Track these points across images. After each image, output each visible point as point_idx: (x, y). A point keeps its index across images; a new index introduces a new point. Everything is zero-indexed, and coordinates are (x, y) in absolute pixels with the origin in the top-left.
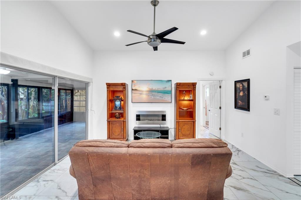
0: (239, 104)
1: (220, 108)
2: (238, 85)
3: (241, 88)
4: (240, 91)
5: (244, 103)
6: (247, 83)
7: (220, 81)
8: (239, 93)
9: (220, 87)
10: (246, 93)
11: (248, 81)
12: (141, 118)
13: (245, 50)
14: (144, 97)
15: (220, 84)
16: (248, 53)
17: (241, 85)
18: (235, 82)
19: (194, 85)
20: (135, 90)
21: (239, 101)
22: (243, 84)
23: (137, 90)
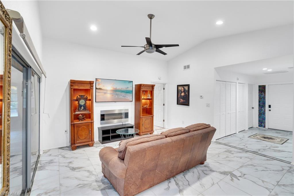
0: (181, 101)
1: (164, 105)
2: (180, 88)
3: (183, 90)
4: (182, 92)
5: (185, 101)
6: (187, 87)
7: (164, 84)
8: (181, 93)
9: (164, 89)
10: (187, 94)
11: (188, 86)
12: (106, 117)
13: (186, 64)
14: (109, 96)
15: (164, 86)
16: (188, 67)
17: (182, 88)
18: (178, 86)
19: (153, 86)
20: (100, 89)
21: (181, 99)
22: (184, 88)
23: (101, 89)
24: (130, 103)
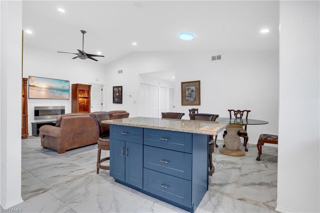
0: (116, 100)
1: (102, 104)
2: (115, 89)
3: (117, 91)
4: (117, 93)
5: (119, 100)
6: (121, 88)
7: (102, 86)
8: (116, 94)
9: (102, 90)
10: (120, 94)
11: (121, 87)
13: (120, 70)
14: (43, 93)
15: (102, 87)
16: (121, 72)
17: (117, 89)
18: (113, 87)
19: (89, 87)
20: (33, 86)
21: (116, 99)
22: (118, 89)
23: (35, 86)
24: (67, 101)
